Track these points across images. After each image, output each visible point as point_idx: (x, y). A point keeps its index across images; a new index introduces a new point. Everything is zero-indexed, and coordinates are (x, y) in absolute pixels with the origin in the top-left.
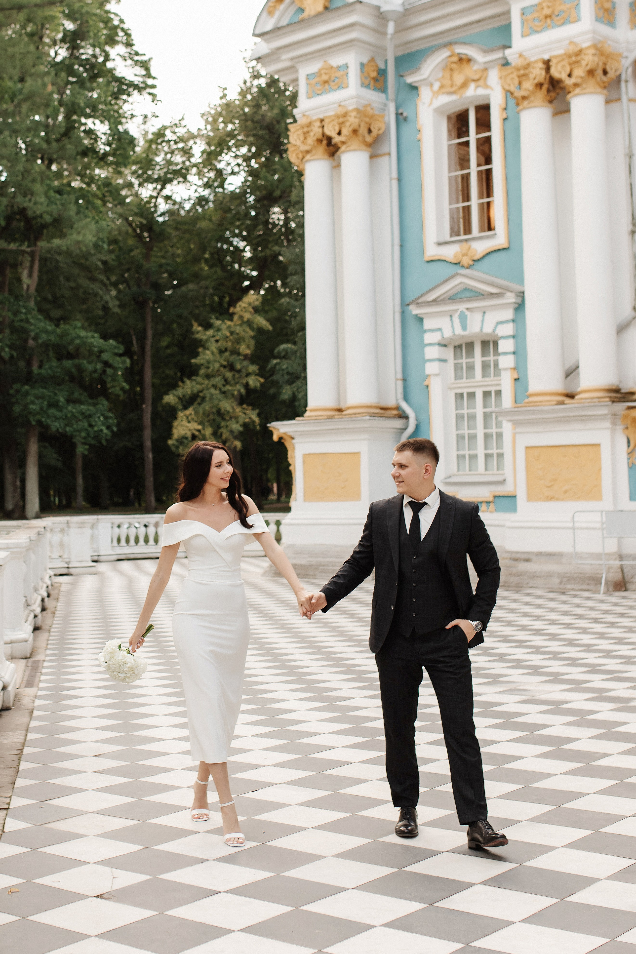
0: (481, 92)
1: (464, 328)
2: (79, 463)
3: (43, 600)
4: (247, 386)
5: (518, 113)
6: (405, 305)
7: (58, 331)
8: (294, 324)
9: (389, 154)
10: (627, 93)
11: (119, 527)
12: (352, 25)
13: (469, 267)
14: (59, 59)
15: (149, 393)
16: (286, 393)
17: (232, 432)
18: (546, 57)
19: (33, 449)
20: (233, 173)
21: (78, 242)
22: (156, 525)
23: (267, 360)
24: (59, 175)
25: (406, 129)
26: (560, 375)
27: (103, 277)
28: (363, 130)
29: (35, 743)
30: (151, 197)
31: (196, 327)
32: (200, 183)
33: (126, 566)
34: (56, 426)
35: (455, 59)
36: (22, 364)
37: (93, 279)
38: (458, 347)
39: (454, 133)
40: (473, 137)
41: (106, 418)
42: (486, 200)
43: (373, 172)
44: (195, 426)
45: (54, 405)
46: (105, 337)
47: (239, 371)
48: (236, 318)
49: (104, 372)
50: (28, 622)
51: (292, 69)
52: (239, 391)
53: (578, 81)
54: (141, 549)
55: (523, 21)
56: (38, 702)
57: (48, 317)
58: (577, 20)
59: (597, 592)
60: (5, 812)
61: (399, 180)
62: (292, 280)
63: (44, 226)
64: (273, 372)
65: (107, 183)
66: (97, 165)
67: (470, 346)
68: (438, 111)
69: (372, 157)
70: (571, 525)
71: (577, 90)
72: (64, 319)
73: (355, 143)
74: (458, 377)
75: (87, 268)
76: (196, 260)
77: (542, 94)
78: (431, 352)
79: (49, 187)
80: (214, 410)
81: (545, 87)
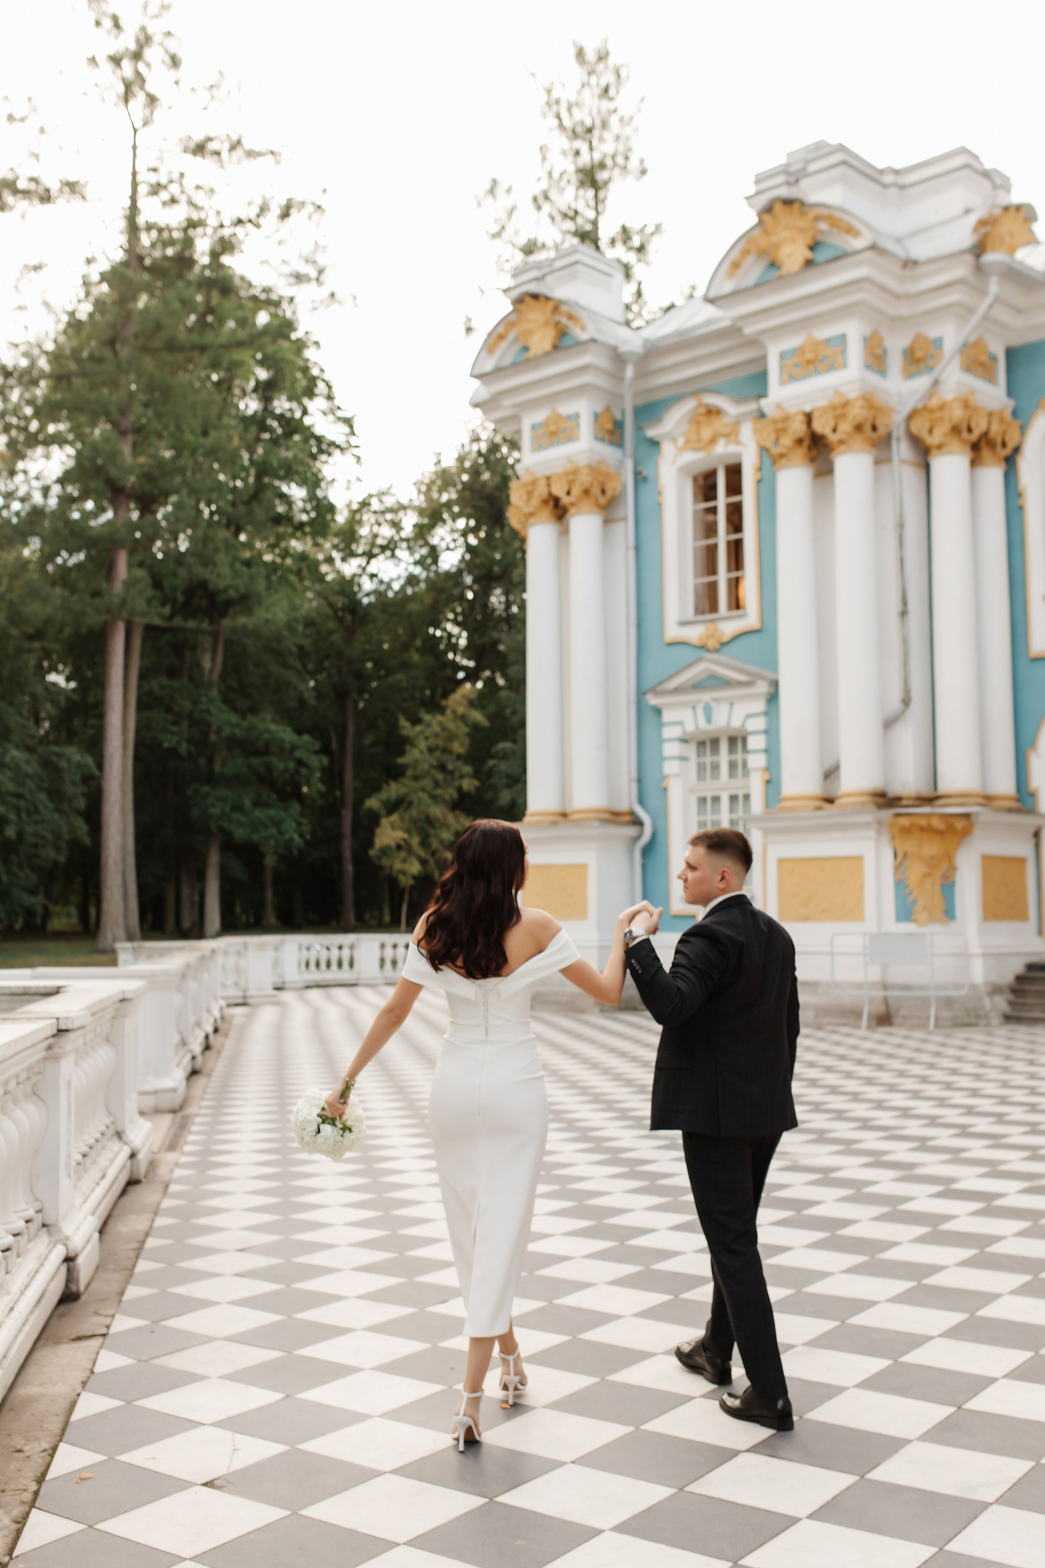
0: (732, 449)
1: (709, 720)
2: (269, 877)
3: (207, 1037)
4: (460, 789)
5: (774, 474)
6: (641, 694)
7: (245, 724)
8: (515, 720)
9: (625, 519)
10: (898, 453)
11: (308, 949)
12: (585, 368)
13: (716, 651)
14: (250, 412)
15: (349, 798)
16: (505, 797)
17: (442, 842)
18: (808, 408)
19: (214, 859)
20: (448, 549)
21: (267, 622)
22: (352, 947)
23: (483, 761)
24: (249, 545)
25: (644, 489)
26: (817, 776)
27: (298, 665)
28: (596, 491)
29: (165, 1232)
30: (354, 575)
31: (404, 723)
32: (411, 560)
33: (315, 995)
34: (240, 833)
35: (703, 410)
36: (202, 762)
37: (287, 666)
38: (701, 744)
39: (700, 497)
40: (722, 500)
41: (299, 824)
42: (734, 574)
43: (606, 538)
44: (400, 835)
45: (238, 808)
46: (299, 731)
47: (452, 773)
48: (448, 712)
49: (298, 772)
50: (182, 1066)
51: (515, 418)
52: (451, 796)
53: (844, 437)
54: (334, 975)
55: (782, 367)
56: (179, 1173)
57: (234, 709)
58: (844, 365)
59: (858, 1026)
60: (100, 1340)
61: (637, 549)
62: (513, 670)
63: (229, 603)
64: (490, 774)
65: (303, 557)
66: (293, 536)
67: (715, 743)
68: (683, 470)
69: (607, 521)
70: (828, 949)
71: (843, 448)
72: (253, 710)
73: (586, 505)
74: (701, 776)
75: (279, 655)
76: (406, 647)
77: (801, 452)
78: (671, 749)
79: (236, 558)
80: (422, 817)
81: (806, 443)
